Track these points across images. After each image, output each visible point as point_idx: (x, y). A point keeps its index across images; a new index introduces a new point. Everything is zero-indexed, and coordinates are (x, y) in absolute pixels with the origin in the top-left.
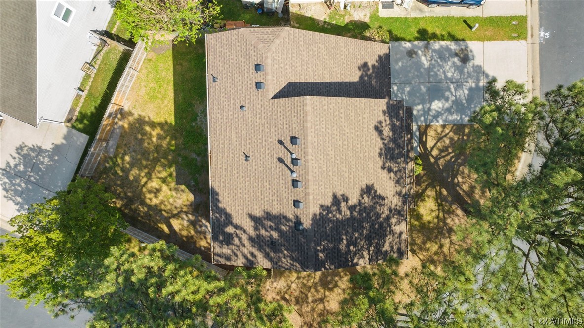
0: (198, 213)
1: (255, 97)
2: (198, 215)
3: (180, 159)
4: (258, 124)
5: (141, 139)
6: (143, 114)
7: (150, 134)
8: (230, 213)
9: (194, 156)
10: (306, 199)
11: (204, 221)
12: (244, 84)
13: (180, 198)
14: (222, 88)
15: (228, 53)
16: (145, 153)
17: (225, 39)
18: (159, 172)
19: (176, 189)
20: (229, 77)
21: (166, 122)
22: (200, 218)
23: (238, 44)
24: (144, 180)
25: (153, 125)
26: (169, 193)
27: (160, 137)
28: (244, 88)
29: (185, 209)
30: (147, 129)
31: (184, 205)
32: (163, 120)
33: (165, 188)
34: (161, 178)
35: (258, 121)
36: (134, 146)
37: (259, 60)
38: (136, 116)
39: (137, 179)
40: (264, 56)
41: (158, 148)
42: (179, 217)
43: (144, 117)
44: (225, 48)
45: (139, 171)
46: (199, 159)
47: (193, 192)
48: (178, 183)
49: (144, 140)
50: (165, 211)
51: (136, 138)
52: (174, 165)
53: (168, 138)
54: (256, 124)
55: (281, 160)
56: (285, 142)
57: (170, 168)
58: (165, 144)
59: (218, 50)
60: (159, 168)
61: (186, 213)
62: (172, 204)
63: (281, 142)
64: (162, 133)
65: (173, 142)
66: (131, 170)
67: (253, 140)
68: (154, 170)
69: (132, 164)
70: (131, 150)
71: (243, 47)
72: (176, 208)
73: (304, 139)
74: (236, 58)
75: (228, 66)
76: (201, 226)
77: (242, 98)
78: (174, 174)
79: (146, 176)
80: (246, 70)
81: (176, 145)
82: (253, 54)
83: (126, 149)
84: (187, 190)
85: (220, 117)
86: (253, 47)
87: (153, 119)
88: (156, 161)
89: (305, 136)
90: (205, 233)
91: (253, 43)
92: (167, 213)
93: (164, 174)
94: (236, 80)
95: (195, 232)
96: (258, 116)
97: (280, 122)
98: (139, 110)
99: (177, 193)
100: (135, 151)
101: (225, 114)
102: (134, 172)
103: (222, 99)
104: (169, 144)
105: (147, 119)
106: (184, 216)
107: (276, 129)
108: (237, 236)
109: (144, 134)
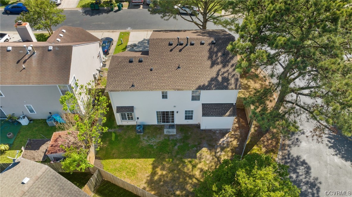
0: (215, 146)
1: (147, 63)
2: (216, 146)
3: (178, 156)
4: (161, 62)
5: (163, 182)
6: (145, 181)
7: (161, 175)
8: (210, 78)
9: (176, 147)
10: (200, 39)
11: (220, 142)
12: (138, 69)
13: (206, 156)
14: (139, 82)
15: (120, 78)
16: (174, 179)
17: (111, 79)
18: (188, 169)
19: (200, 158)
20: (133, 78)
21: (153, 164)
22: (218, 144)
23: (116, 72)
24: (195, 180)
25: (154, 174)
26: (202, 163)
27: (163, 169)
28: (140, 69)
29: (214, 154)
30: (156, 178)
31: (211, 154)
32: (151, 167)
33: (199, 166)
34: (193, 169)
35: (159, 62)
36: (168, 188)
37: (127, 61)
38: (146, 185)
39: (194, 186)
40: (125, 58)
41: (171, 170)
42: (219, 157)
43: (147, 180)
44: (116, 79)
45: (187, 184)
46: (178, 144)
47: (201, 148)
48: (195, 157)
49: (164, 180)
50: (216, 166)
51: (163, 186)
52: (183, 160)
53: (164, 163)
54: (161, 63)
55: (180, 51)
56: (171, 48)
57: (185, 162)
58: (167, 165)
59: (116, 84)
60: (186, 170)
61: (216, 153)
62: (211, 162)
63: (171, 50)
64: (160, 167)
65: (167, 160)
66: (187, 190)
67: (169, 64)
68: (187, 173)
69: (183, 189)
70: (171, 190)
71: (118, 69)
72: (213, 159)
73: (170, 40)
74: (123, 73)
75: (127, 78)
76: (224, 144)
77: (146, 70)
78: (189, 159)
79: (191, 179)
80: (131, 68)
81: (169, 158)
82: (123, 63)
83: (170, 193)
84: (200, 152)
85: (155, 83)
86: (120, 64)
87: (150, 174)
88: (180, 172)
89: (168, 39)
90: (228, 142)
91: (117, 64)
92: (217, 164)
93: (190, 166)
94: (136, 73)
95: (228, 147)
96: (157, 62)
97: (161, 51)
98: (141, 183)
99: (203, 158)
100: (172, 187)
101: (154, 80)
102: (189, 187)
103: (145, 82)
104: (168, 163)
105: (149, 178)
106: (218, 154)
107: (164, 52)
108: (223, 74)
109: (160, 180)
